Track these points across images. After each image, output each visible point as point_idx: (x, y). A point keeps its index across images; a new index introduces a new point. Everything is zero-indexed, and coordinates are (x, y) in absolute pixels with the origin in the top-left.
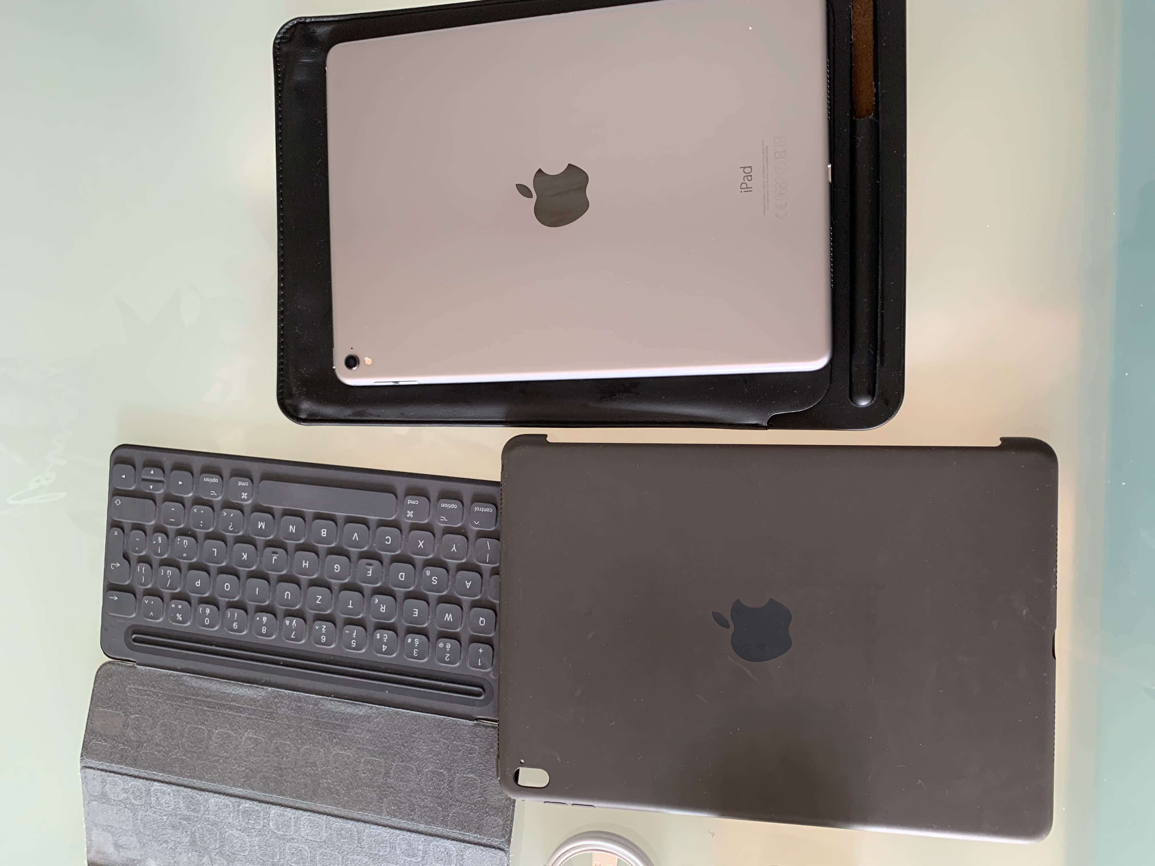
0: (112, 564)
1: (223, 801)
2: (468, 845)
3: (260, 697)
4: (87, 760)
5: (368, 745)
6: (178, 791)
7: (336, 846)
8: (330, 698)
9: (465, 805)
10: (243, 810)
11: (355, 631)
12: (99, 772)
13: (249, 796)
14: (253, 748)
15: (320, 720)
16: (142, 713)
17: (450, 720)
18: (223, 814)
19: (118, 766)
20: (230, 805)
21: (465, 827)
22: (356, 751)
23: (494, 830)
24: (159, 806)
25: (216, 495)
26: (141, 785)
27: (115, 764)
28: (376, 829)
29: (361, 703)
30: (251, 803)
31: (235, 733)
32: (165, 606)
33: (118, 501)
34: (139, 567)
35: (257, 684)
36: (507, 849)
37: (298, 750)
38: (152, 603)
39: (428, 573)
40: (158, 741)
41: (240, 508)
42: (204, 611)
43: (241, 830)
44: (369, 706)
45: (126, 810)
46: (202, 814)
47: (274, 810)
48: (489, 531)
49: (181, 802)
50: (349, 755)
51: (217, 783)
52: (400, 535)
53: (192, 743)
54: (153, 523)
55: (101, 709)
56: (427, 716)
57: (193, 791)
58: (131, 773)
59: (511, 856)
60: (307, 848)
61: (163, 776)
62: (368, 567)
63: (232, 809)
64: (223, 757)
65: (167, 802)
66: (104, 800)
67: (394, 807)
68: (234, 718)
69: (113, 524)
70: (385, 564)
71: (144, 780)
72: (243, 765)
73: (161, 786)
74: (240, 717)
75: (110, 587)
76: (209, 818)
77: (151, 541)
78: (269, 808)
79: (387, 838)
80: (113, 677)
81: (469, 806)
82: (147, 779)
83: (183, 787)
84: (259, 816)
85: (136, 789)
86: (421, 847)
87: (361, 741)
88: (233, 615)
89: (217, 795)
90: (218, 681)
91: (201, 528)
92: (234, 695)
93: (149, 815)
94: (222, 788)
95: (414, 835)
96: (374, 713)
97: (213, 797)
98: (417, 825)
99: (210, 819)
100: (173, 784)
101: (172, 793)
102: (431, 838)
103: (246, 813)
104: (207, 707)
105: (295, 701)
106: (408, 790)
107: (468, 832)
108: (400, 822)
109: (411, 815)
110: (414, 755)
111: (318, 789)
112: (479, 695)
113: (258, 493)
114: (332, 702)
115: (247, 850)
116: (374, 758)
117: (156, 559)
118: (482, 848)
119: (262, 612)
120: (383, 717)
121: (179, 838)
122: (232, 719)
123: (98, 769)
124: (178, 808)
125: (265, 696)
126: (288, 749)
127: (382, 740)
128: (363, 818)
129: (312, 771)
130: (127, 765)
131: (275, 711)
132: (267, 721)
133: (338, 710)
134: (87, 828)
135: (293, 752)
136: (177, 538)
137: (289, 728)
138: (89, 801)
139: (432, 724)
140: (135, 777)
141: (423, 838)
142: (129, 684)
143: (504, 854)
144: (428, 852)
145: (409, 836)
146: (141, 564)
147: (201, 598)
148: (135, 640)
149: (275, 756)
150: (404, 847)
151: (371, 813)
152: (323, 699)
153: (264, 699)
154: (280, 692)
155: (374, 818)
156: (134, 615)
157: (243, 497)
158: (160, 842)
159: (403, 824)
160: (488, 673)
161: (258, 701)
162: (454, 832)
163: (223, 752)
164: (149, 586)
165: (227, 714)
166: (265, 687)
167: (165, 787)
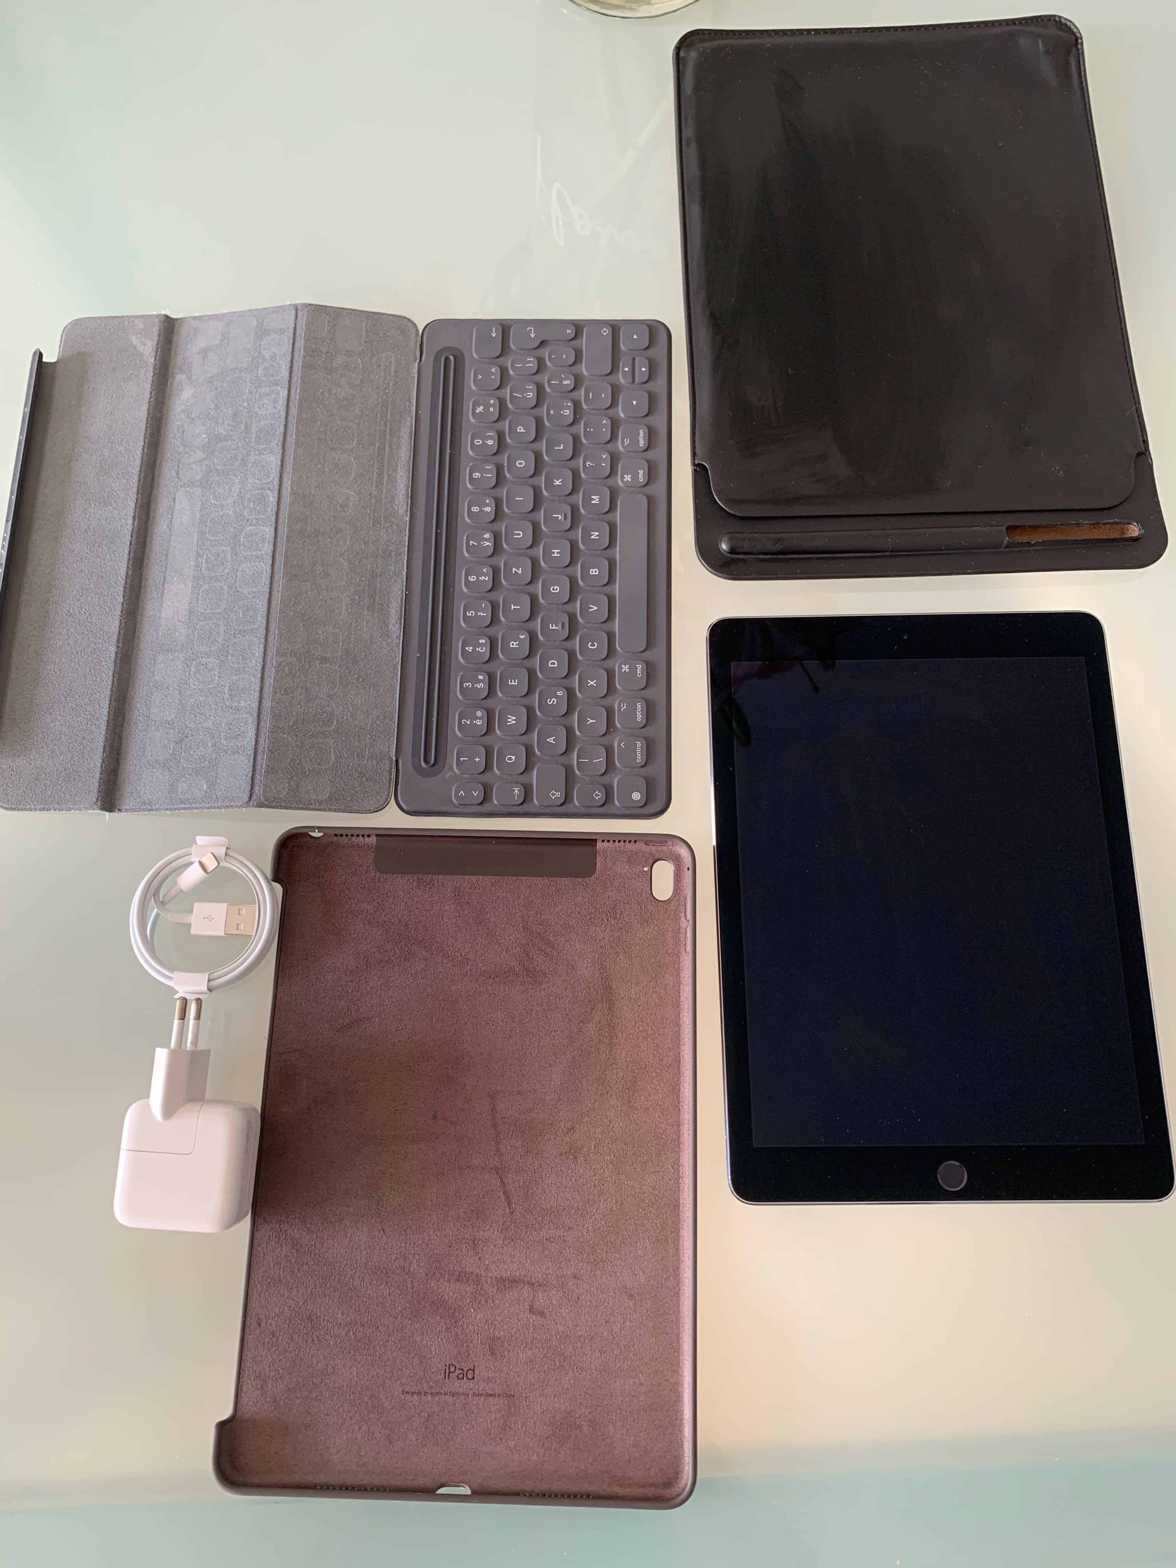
0: (533, 329)
1: (273, 471)
2: (252, 758)
3: (397, 508)
4: (306, 311)
5: (356, 637)
6: (279, 418)
7: (233, 605)
8: (404, 590)
9: (298, 752)
10: (264, 494)
11: (484, 614)
12: (293, 325)
13: (283, 500)
14: (338, 502)
15: (379, 579)
16: (365, 371)
17: (394, 730)
18: (258, 471)
19: (302, 348)
20: (269, 478)
21: (273, 753)
22: (347, 622)
23: (273, 787)
24: (259, 397)
25: (625, 445)
26: (282, 375)
27: (304, 344)
28: (259, 651)
29: (402, 626)
30: (275, 504)
31: (352, 481)
32: (490, 392)
33: (606, 332)
34: (532, 360)
35: (411, 503)
36: (251, 804)
37: (342, 555)
38: (493, 377)
39: (559, 693)
40: (335, 391)
41: (613, 473)
42: (490, 437)
43: (240, 493)
44: (400, 635)
45: (250, 359)
46: (255, 447)
47: (269, 531)
48: (614, 760)
49: (267, 422)
50: (341, 615)
51: (294, 462)
52: (600, 658)
53: (337, 430)
54: (585, 373)
55: (364, 324)
56: (396, 702)
57: (282, 436)
58: (295, 363)
59: (244, 809)
60: (227, 571)
61: (296, 399)
62: (560, 625)
63: (264, 481)
64: (324, 467)
65: (265, 406)
66: (259, 333)
67: (288, 670)
68: (370, 479)
69: (578, 327)
70: (565, 644)
71: (289, 378)
72: (317, 492)
73: (283, 398)
74: (372, 486)
75: (505, 327)
76: (250, 455)
77: (564, 372)
78: (271, 525)
79: (250, 664)
80: (401, 336)
81: (297, 757)
82: (290, 382)
83: (284, 423)
84: (259, 514)
85: (276, 369)
86: (243, 704)
87: (360, 627)
88: (489, 471)
89: (279, 463)
90: (410, 457)
91: (585, 430)
92: (396, 478)
93: (246, 386)
94: (289, 468)
95: (257, 694)
96: (392, 641)
97: (276, 459)
98: (269, 697)
99: (250, 457)
100: (287, 412)
101: (277, 411)
102: (256, 715)
103: (261, 499)
104: (379, 446)
105: (397, 549)
106: (309, 685)
107: (267, 757)
108: (271, 677)
109: (280, 691)
110: (349, 689)
111: (299, 581)
112: (426, 761)
113: (632, 493)
114: (400, 593)
115: (217, 502)
116: (341, 644)
117: (544, 378)
118: (250, 775)
119: (496, 506)
120: (389, 652)
121: (223, 423)
122: (368, 476)
123: (296, 324)
124: (259, 418)
125: (398, 514)
126: (342, 543)
127: (362, 652)
128: (270, 634)
129: (318, 573)
130: (304, 357)
131: (382, 526)
132: (370, 518)
133: (392, 599)
134: (224, 315)
135: (338, 549)
136: (570, 402)
137: (365, 543)
138: (256, 316)
139: (386, 709)
140: (291, 367)
141: (255, 705)
142: (396, 356)
143: (245, 801)
144: (238, 713)
145: (255, 689)
146: (536, 362)
147: (504, 433)
148: (447, 359)
149: (332, 529)
150: (241, 684)
151: (278, 644)
152: (403, 582)
153: (394, 513)
154: (405, 531)
155: (272, 647)
156: (475, 356)
157: (626, 476)
158: (216, 401)
159: (269, 682)
160: (452, 769)
161: (392, 506)
162: (265, 741)
163: (330, 468)
164: (511, 373)
165: (374, 470)
166: (408, 513)
167: (283, 403)
